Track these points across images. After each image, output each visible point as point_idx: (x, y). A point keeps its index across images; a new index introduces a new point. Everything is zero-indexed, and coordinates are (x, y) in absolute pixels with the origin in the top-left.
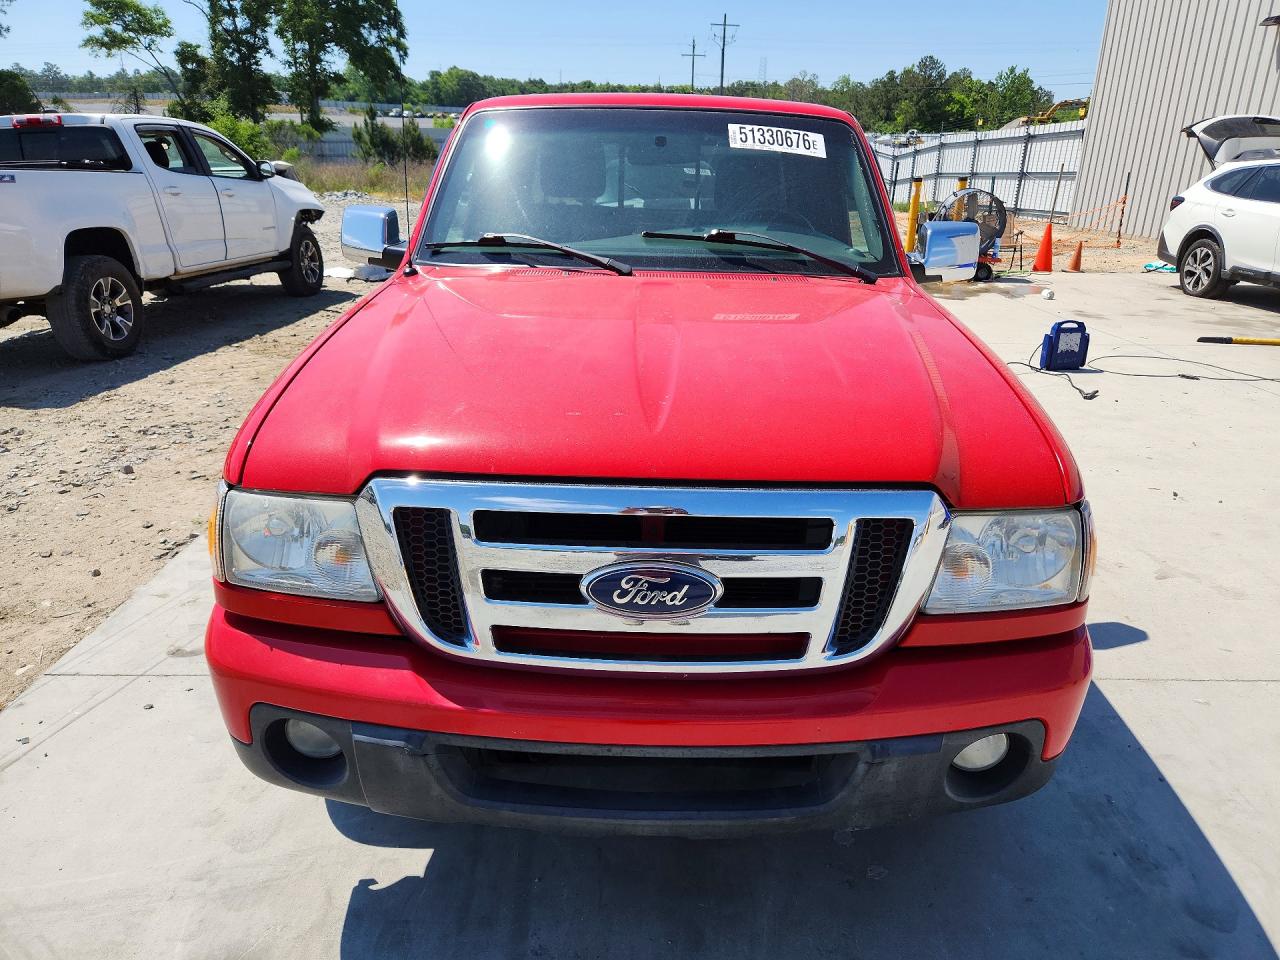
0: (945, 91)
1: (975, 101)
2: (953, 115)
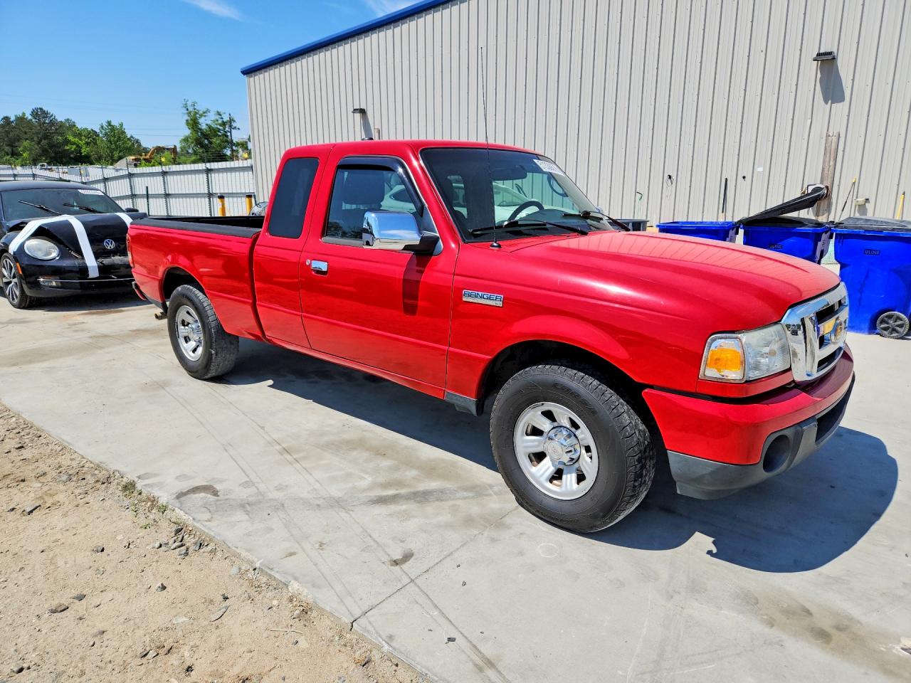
0: (62, 134)
1: (88, 144)
2: (72, 153)
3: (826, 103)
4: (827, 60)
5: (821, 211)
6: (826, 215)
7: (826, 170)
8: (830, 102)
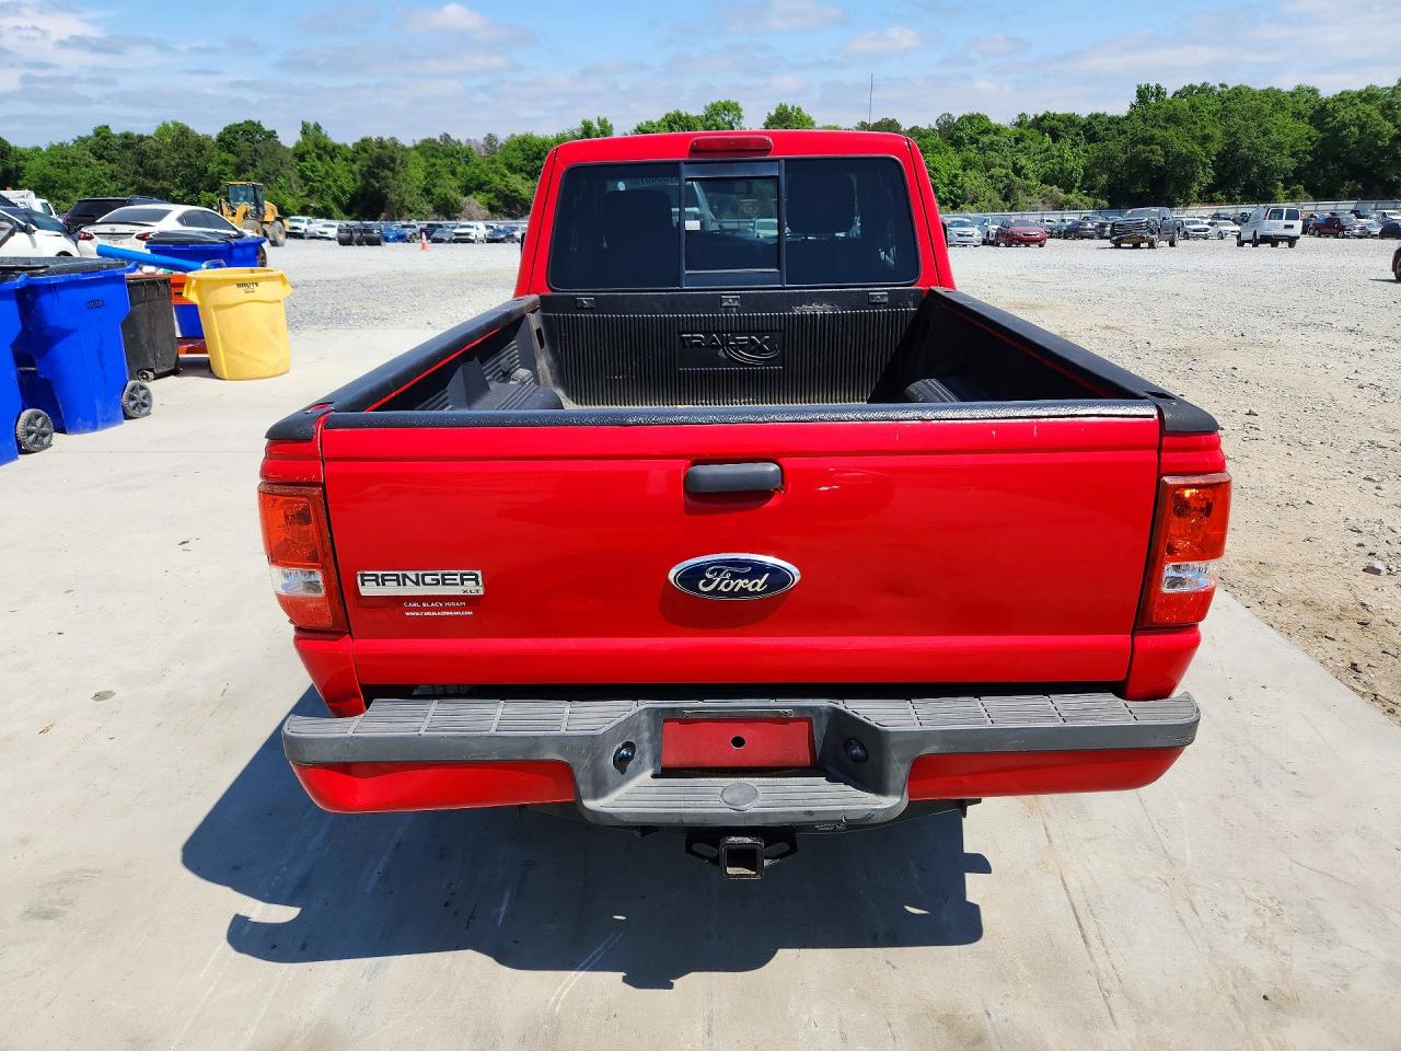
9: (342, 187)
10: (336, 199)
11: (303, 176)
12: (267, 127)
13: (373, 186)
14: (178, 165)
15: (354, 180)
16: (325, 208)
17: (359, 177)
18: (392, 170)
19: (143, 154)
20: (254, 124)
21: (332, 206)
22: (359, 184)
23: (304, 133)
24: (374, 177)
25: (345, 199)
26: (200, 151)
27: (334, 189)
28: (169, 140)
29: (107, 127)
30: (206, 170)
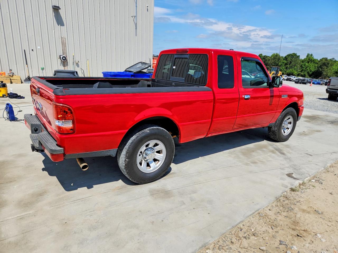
3: (59, 25)
4: (56, 9)
5: (65, 65)
6: (67, 66)
7: (64, 50)
8: (60, 25)
9: (311, 70)
10: (308, 73)
11: (301, 66)
12: (298, 55)
13: (320, 70)
14: (273, 63)
15: (315, 68)
16: (305, 75)
17: (316, 68)
18: (327, 66)
19: (266, 60)
20: (295, 54)
21: (306, 74)
22: (316, 69)
23: (307, 56)
24: (321, 68)
25: (310, 73)
26: (279, 60)
27: (309, 70)
28: (273, 57)
29: (261, 54)
30: (278, 64)
